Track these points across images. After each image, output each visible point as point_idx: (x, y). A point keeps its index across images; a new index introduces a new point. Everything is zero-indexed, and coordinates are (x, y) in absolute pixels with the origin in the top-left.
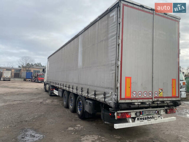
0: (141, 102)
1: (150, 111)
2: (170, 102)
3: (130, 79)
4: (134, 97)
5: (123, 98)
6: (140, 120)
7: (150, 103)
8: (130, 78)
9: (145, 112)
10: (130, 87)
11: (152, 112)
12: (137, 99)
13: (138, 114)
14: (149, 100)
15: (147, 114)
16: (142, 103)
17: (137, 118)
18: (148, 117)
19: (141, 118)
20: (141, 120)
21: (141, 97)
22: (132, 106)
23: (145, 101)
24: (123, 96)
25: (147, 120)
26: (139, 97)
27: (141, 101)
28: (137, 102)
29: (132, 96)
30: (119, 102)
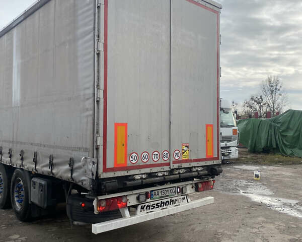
0: (147, 173)
1: (167, 190)
2: (202, 168)
3: (124, 127)
4: (132, 165)
5: (109, 168)
6: (147, 209)
7: (165, 174)
8: (125, 125)
9: (156, 192)
10: (125, 145)
11: (169, 191)
12: (139, 167)
13: (142, 198)
14: (163, 167)
15: (160, 195)
16: (150, 175)
17: (139, 207)
18: (163, 201)
19: (149, 206)
20: (149, 209)
21: (147, 163)
22: (128, 183)
23: (155, 170)
24: (110, 164)
25: (160, 208)
26: (143, 164)
27: (148, 170)
28: (138, 175)
30: (102, 177)
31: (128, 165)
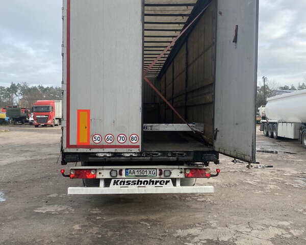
0: (112, 153)
1: (145, 170)
4: (95, 144)
5: (73, 145)
7: (134, 155)
8: (88, 111)
9: (132, 170)
10: (88, 127)
12: (103, 147)
13: (114, 174)
14: (130, 149)
15: (136, 174)
16: (115, 154)
18: (141, 180)
19: (124, 182)
21: (111, 144)
23: (119, 150)
24: (73, 142)
26: (107, 144)
27: (113, 150)
28: (101, 153)
29: (91, 143)
30: (65, 151)
31: (90, 144)
